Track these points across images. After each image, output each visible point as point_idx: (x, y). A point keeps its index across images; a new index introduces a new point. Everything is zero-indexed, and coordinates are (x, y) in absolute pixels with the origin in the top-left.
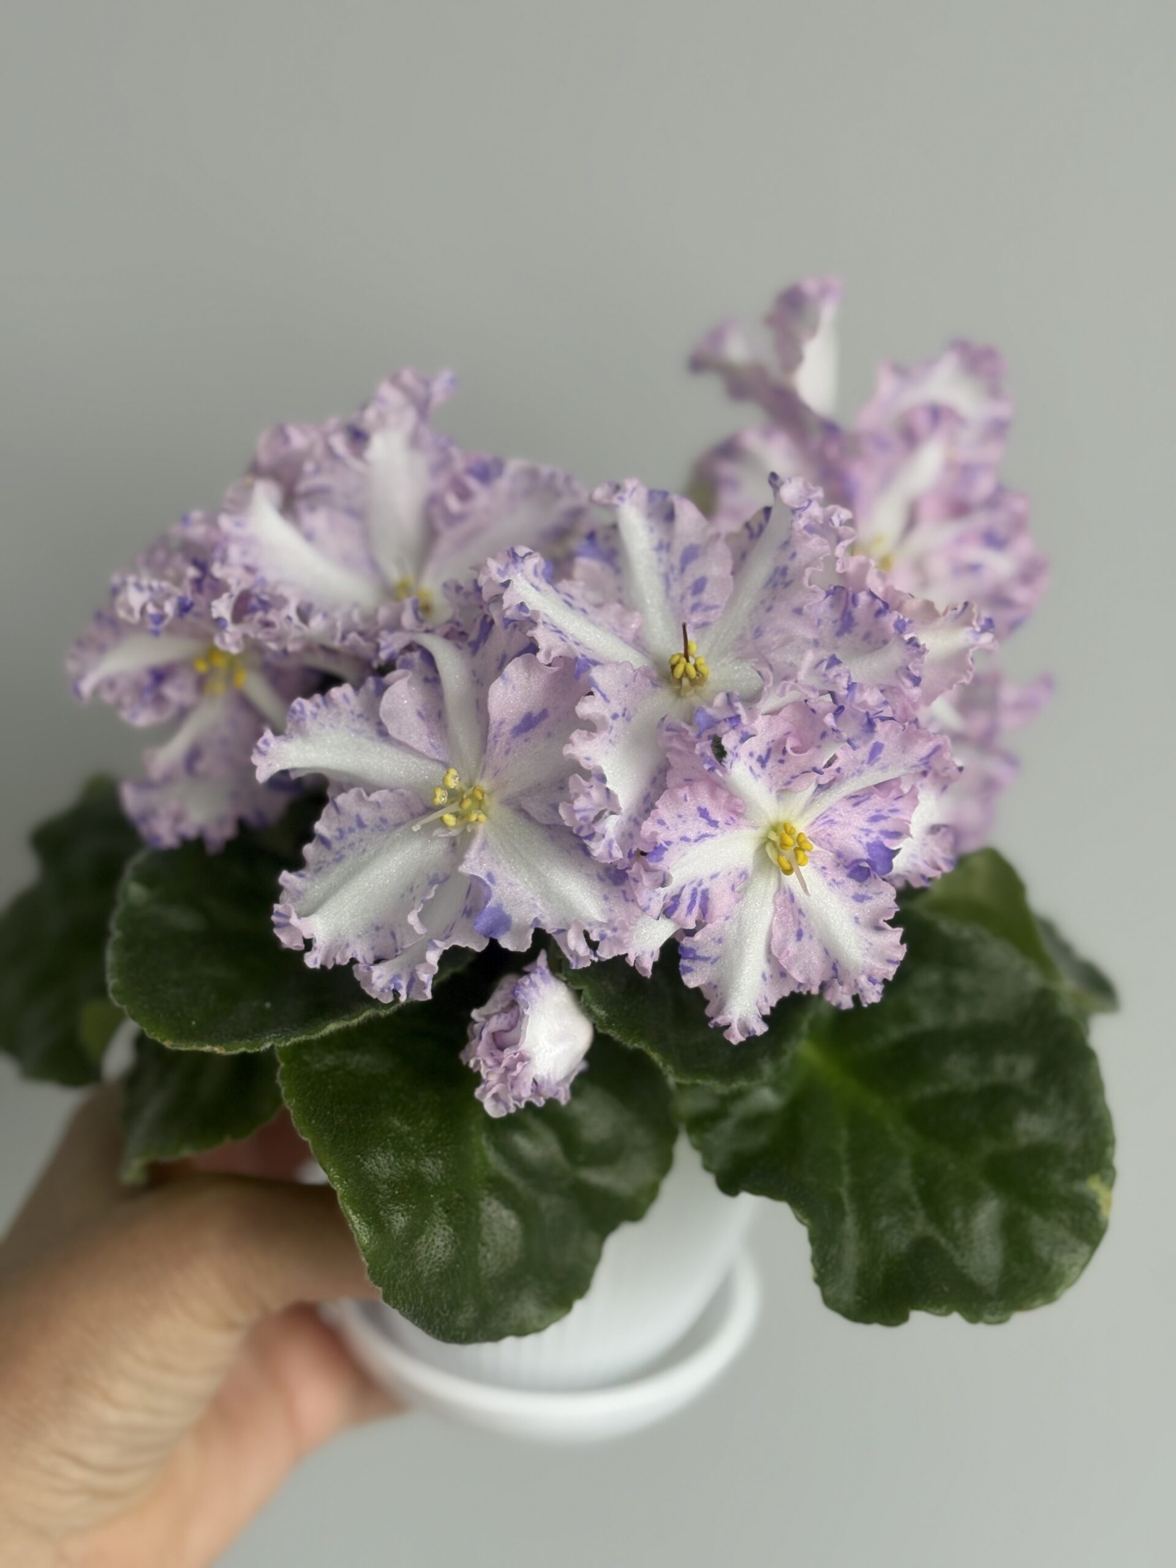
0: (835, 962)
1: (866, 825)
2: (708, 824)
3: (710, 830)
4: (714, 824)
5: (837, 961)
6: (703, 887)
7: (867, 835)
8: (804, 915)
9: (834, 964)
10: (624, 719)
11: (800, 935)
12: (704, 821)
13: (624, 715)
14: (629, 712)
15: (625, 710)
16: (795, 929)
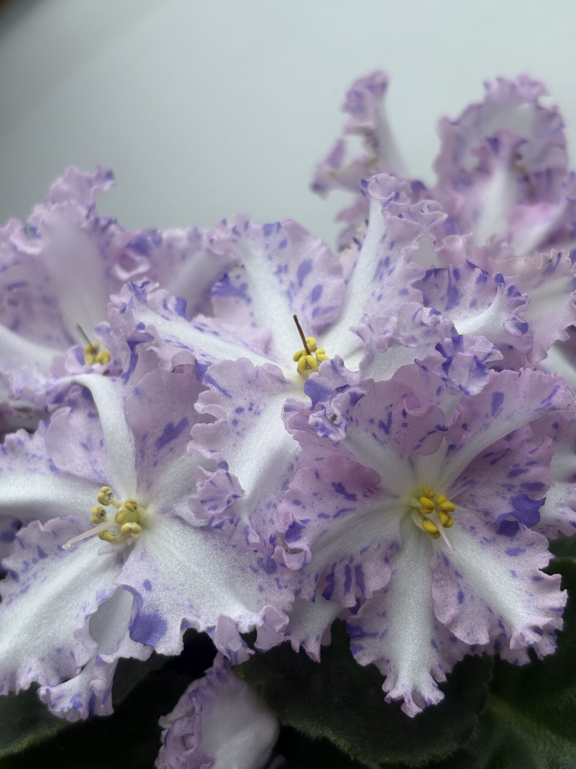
0: (500, 618)
1: (507, 481)
2: (346, 498)
3: (348, 504)
4: (351, 497)
5: (502, 618)
6: (354, 563)
7: (509, 490)
8: (461, 577)
9: (500, 621)
10: (251, 413)
11: (461, 597)
12: (341, 496)
13: (250, 409)
14: (258, 407)
15: (252, 404)
16: (455, 591)
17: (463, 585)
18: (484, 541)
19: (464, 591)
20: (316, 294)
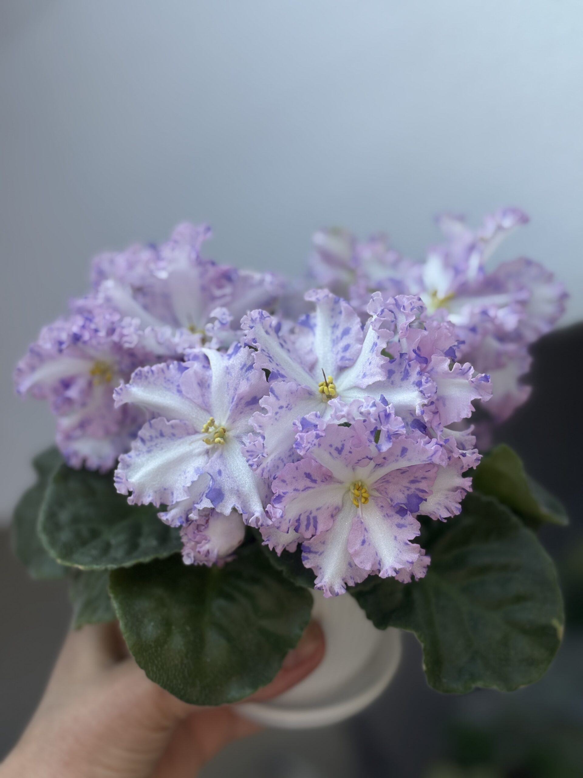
1: (408, 485)
2: (311, 481)
3: (312, 485)
4: (314, 481)
6: (313, 515)
7: (408, 490)
8: (367, 531)
9: (380, 561)
10: (287, 409)
11: (364, 542)
12: (308, 480)
13: (287, 407)
14: (291, 406)
15: (289, 404)
16: (362, 538)
17: (366, 536)
18: (386, 516)
19: (366, 539)
20: (346, 348)
